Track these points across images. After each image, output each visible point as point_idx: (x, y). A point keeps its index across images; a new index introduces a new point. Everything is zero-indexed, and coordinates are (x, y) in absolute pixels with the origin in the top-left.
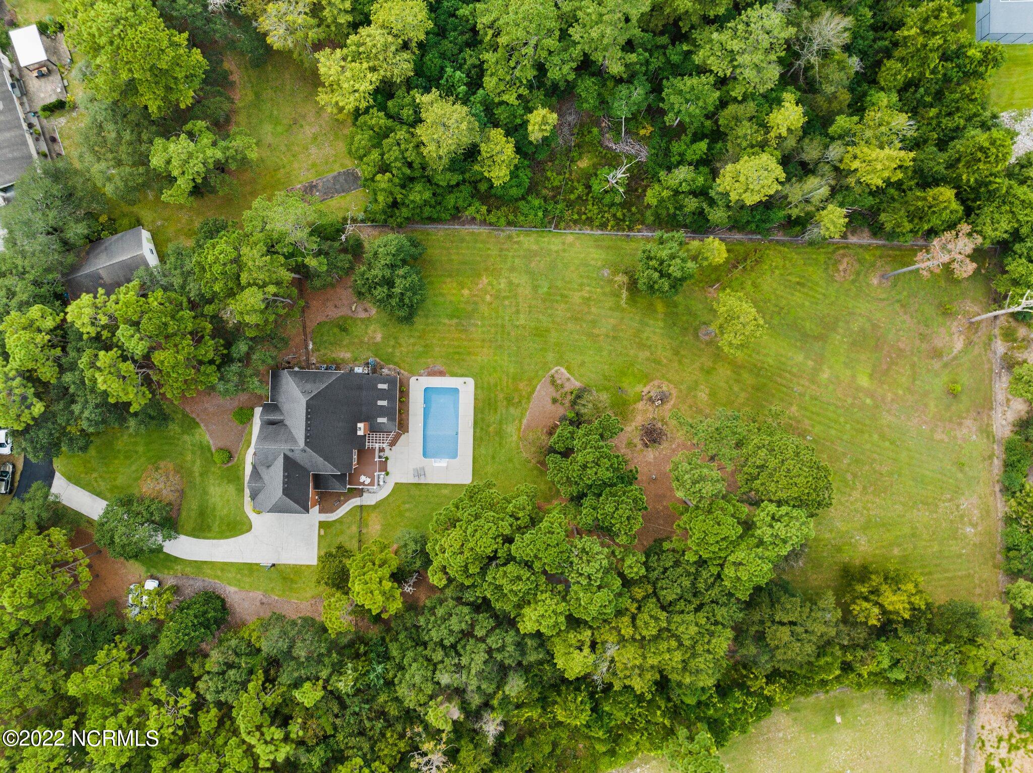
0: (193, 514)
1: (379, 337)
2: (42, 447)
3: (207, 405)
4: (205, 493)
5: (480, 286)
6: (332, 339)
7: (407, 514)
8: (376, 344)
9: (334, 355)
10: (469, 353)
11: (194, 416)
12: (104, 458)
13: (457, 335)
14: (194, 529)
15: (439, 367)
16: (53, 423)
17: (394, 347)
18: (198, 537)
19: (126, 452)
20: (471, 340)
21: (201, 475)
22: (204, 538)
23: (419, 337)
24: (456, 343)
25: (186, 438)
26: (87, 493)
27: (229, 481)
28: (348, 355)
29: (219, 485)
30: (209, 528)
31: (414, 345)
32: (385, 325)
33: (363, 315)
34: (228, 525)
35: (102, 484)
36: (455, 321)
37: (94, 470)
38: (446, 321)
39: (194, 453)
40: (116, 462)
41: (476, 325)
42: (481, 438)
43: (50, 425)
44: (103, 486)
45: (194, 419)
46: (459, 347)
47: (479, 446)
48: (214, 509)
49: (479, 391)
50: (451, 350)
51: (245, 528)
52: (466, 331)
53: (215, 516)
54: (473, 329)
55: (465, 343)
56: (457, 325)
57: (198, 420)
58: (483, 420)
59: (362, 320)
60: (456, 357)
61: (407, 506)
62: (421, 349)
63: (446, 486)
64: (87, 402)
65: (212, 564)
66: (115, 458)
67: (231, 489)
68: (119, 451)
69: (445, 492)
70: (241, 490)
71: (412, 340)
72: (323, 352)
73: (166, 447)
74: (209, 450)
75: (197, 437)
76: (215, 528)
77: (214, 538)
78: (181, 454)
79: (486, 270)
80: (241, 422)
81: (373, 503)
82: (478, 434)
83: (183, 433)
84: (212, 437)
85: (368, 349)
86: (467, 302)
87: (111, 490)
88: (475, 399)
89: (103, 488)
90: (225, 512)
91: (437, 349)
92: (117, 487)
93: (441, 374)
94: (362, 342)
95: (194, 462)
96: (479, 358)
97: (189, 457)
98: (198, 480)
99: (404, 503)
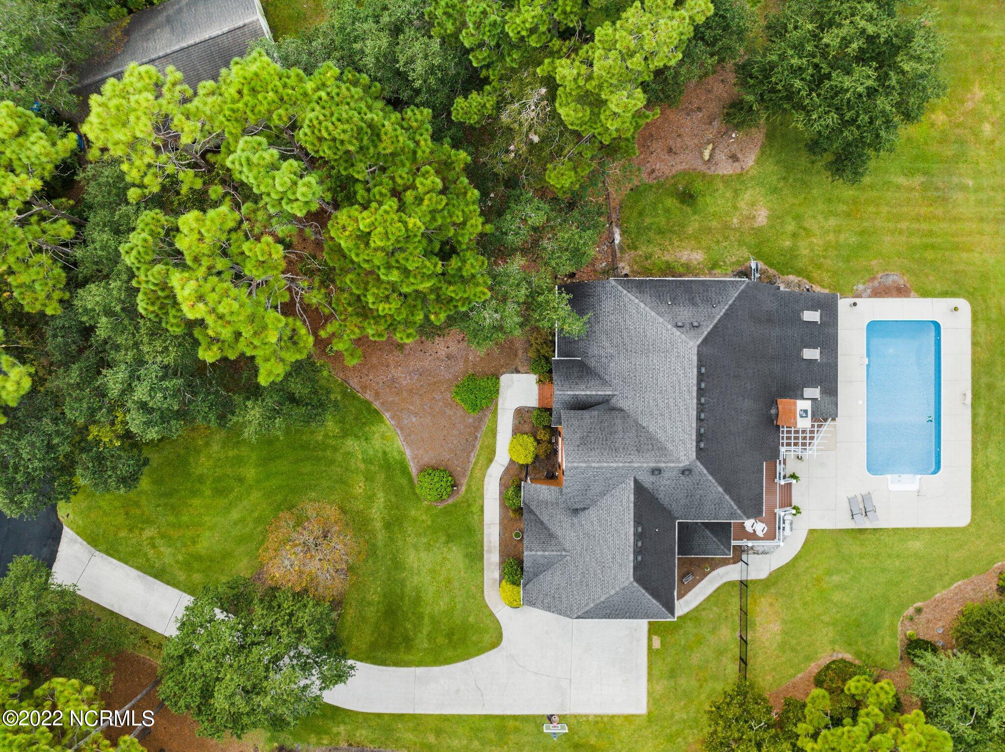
0: (371, 613)
1: (762, 217)
2: (30, 479)
3: (397, 373)
4: (397, 565)
5: (969, 105)
6: (662, 221)
7: (837, 596)
8: (757, 231)
9: (667, 257)
10: (957, 247)
11: (368, 396)
12: (169, 495)
13: (924, 210)
14: (373, 646)
15: (896, 278)
16: (55, 421)
17: (794, 235)
18: (383, 663)
19: (219, 480)
20: (955, 220)
21: (388, 526)
22: (396, 664)
23: (848, 215)
24: (925, 226)
25: (351, 444)
26: (134, 573)
27: (450, 539)
28: (697, 257)
29: (428, 547)
30: (408, 642)
31: (838, 231)
32: (774, 190)
33: (726, 169)
34: (450, 635)
35: (166, 551)
36: (919, 179)
37: (148, 522)
38: (901, 180)
39: (369, 478)
40: (196, 502)
41: (964, 188)
42: (988, 427)
43: (47, 425)
44: (167, 554)
45: (367, 404)
46: (931, 233)
47: (985, 446)
48: (417, 600)
49: (982, 327)
50: (916, 241)
51: (487, 639)
52: (945, 200)
53: (421, 617)
54: (959, 196)
55: (943, 225)
56: (925, 187)
57: (376, 405)
58: (990, 387)
59: (726, 180)
60: (930, 255)
61: (836, 579)
62: (853, 240)
63: (916, 532)
64: (140, 362)
65: (416, 721)
66: (194, 493)
67: (455, 555)
68: (201, 479)
69: (916, 545)
70: (476, 557)
71: (832, 222)
72: (643, 250)
73: (307, 468)
74: (405, 470)
75: (377, 443)
76: (422, 641)
77: (420, 664)
78: (342, 481)
79: (980, 70)
80: (474, 407)
81: (763, 575)
82: (980, 419)
83: (345, 434)
84: (409, 444)
85: (741, 243)
86: (943, 140)
87: (187, 566)
88: (975, 344)
89: (168, 560)
90: (442, 605)
91: (887, 239)
92: (199, 558)
93: (901, 291)
94: (726, 227)
95: (371, 498)
96: (976, 257)
97: (359, 488)
98: (381, 536)
99: (830, 573)
